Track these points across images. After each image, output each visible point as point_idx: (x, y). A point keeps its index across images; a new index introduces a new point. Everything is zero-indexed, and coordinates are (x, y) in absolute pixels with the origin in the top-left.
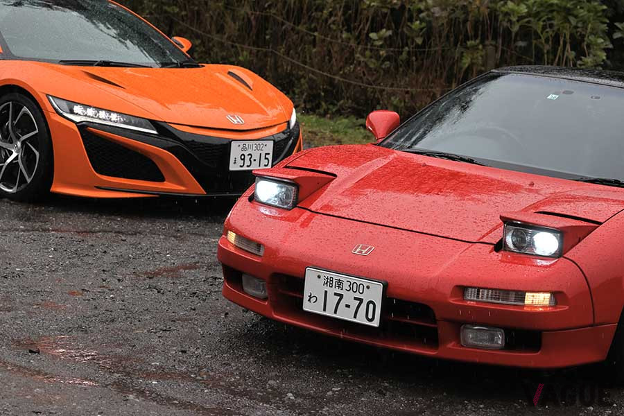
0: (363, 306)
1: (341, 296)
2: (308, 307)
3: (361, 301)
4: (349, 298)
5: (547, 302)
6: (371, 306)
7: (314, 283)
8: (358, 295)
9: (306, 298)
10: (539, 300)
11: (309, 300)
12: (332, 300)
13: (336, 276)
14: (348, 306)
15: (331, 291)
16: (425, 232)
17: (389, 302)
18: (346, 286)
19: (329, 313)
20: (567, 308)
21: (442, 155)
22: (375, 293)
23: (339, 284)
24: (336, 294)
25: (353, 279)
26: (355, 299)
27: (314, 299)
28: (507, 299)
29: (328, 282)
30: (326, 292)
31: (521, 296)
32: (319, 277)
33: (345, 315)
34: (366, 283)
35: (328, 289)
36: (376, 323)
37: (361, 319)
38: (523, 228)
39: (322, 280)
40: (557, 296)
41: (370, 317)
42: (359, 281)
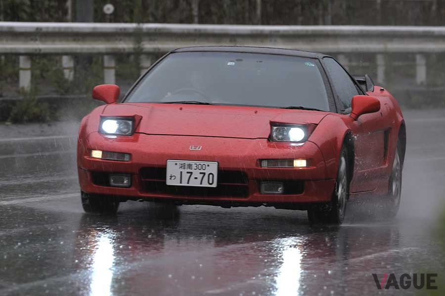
0: (206, 177)
1: (191, 173)
2: (169, 182)
3: (204, 174)
4: (196, 173)
5: (305, 165)
6: (211, 176)
7: (173, 169)
8: (202, 171)
9: (168, 178)
10: (300, 164)
12: (186, 176)
13: (187, 162)
14: (196, 178)
15: (185, 171)
17: (221, 173)
18: (194, 167)
19: (184, 184)
20: (315, 167)
22: (213, 168)
23: (190, 166)
24: (188, 173)
25: (198, 162)
26: (201, 173)
27: (173, 178)
29: (183, 166)
30: (181, 172)
31: (291, 161)
32: (176, 164)
33: (195, 183)
34: (206, 163)
35: (182, 170)
36: (214, 185)
37: (205, 184)
38: (283, 126)
39: (178, 166)
41: (211, 182)
42: (202, 163)
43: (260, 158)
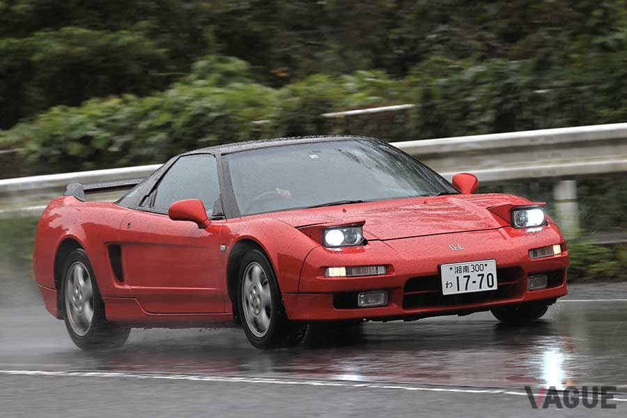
0: (485, 278)
1: (469, 277)
2: (446, 292)
3: (483, 275)
4: (474, 276)
6: (490, 277)
7: (448, 274)
8: (480, 273)
9: (444, 286)
10: (557, 250)
11: (447, 287)
12: (463, 281)
13: (463, 265)
14: (474, 282)
15: (461, 276)
17: (501, 271)
18: (471, 269)
19: (463, 291)
22: (491, 267)
23: (466, 269)
24: (465, 277)
25: (475, 263)
26: (479, 275)
27: (450, 285)
29: (458, 270)
30: (458, 277)
32: (451, 269)
33: (474, 288)
34: (484, 262)
35: (458, 275)
36: (495, 288)
37: (485, 288)
39: (454, 270)
41: (491, 285)
42: (479, 263)
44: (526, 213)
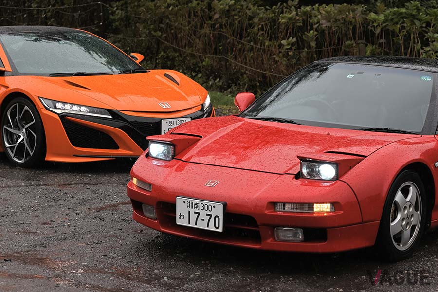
0: (212, 219)
1: (199, 214)
2: (179, 222)
3: (211, 216)
4: (203, 214)
5: (329, 210)
6: (217, 219)
7: (182, 206)
8: (208, 212)
9: (178, 216)
10: (323, 208)
11: (180, 218)
12: (194, 217)
13: (195, 201)
14: (203, 220)
15: (192, 211)
16: (252, 169)
17: (229, 215)
18: (201, 207)
19: (192, 225)
20: (342, 212)
21: (274, 120)
22: (218, 210)
23: (197, 206)
24: (195, 213)
25: (205, 202)
26: (207, 215)
27: (182, 217)
28: (303, 209)
29: (190, 205)
30: (189, 211)
31: (311, 206)
32: (184, 202)
33: (202, 225)
34: (213, 204)
35: (190, 209)
36: (220, 230)
37: (212, 228)
38: (313, 163)
39: (186, 205)
40: (334, 204)
41: (217, 226)
42: (208, 203)
43: (272, 201)
44: (319, 167)
